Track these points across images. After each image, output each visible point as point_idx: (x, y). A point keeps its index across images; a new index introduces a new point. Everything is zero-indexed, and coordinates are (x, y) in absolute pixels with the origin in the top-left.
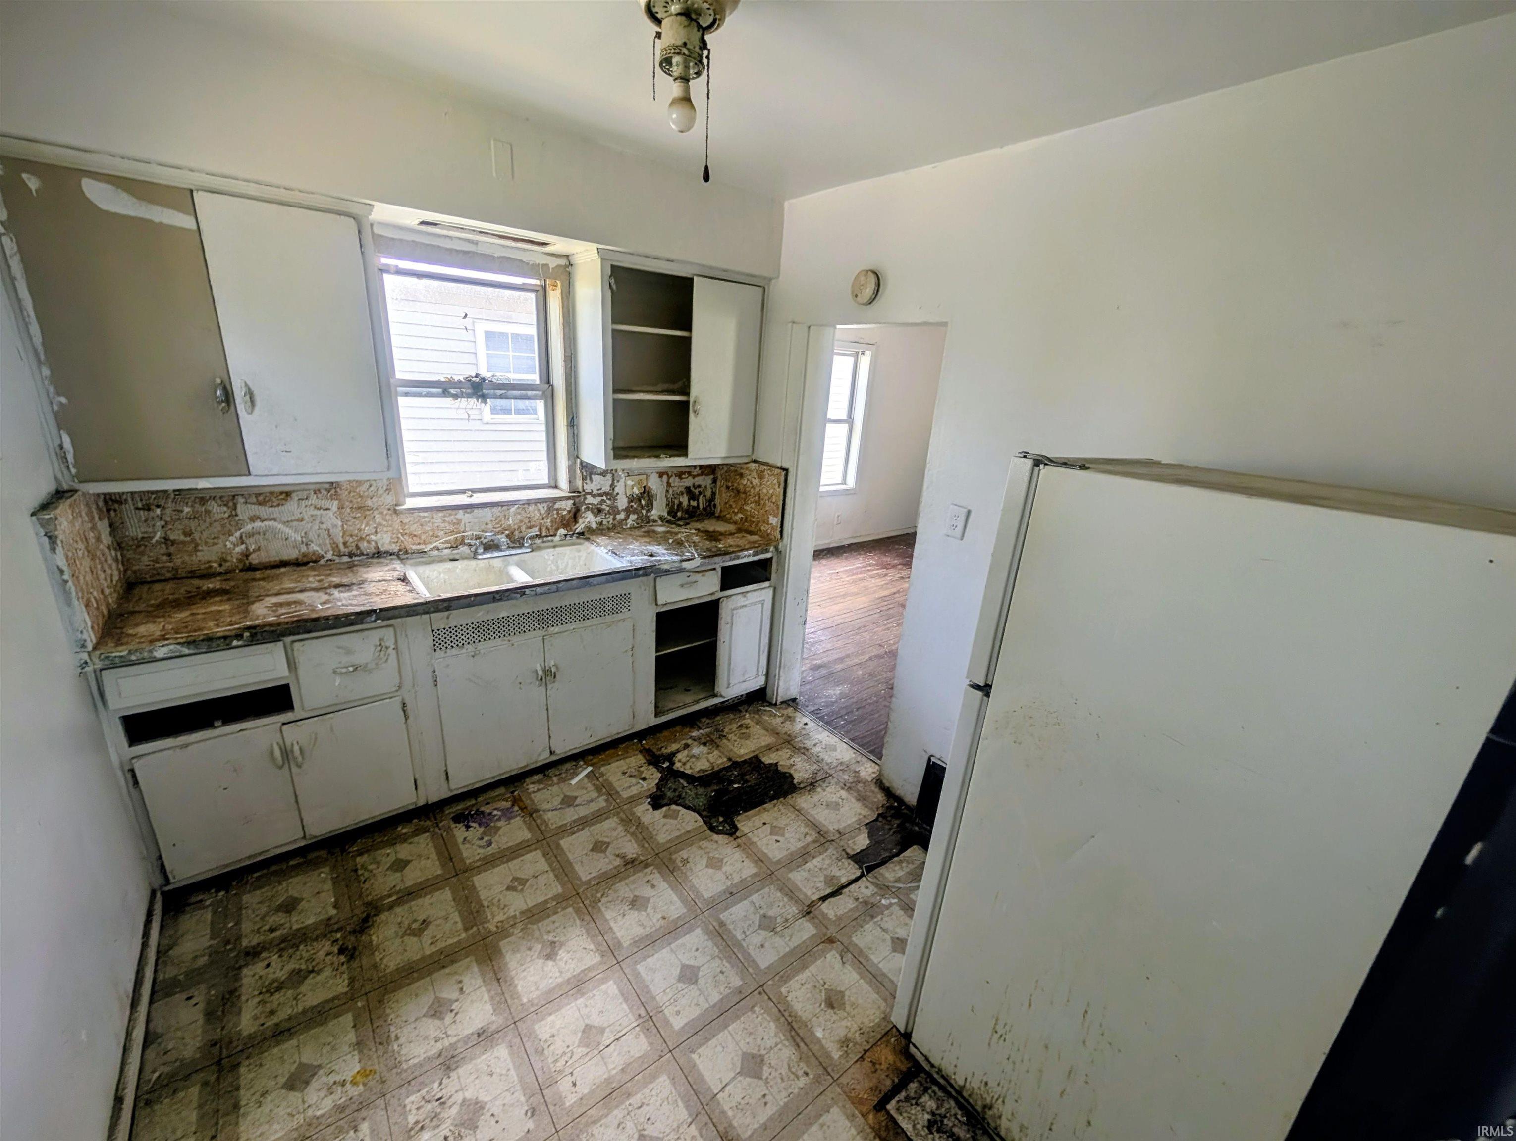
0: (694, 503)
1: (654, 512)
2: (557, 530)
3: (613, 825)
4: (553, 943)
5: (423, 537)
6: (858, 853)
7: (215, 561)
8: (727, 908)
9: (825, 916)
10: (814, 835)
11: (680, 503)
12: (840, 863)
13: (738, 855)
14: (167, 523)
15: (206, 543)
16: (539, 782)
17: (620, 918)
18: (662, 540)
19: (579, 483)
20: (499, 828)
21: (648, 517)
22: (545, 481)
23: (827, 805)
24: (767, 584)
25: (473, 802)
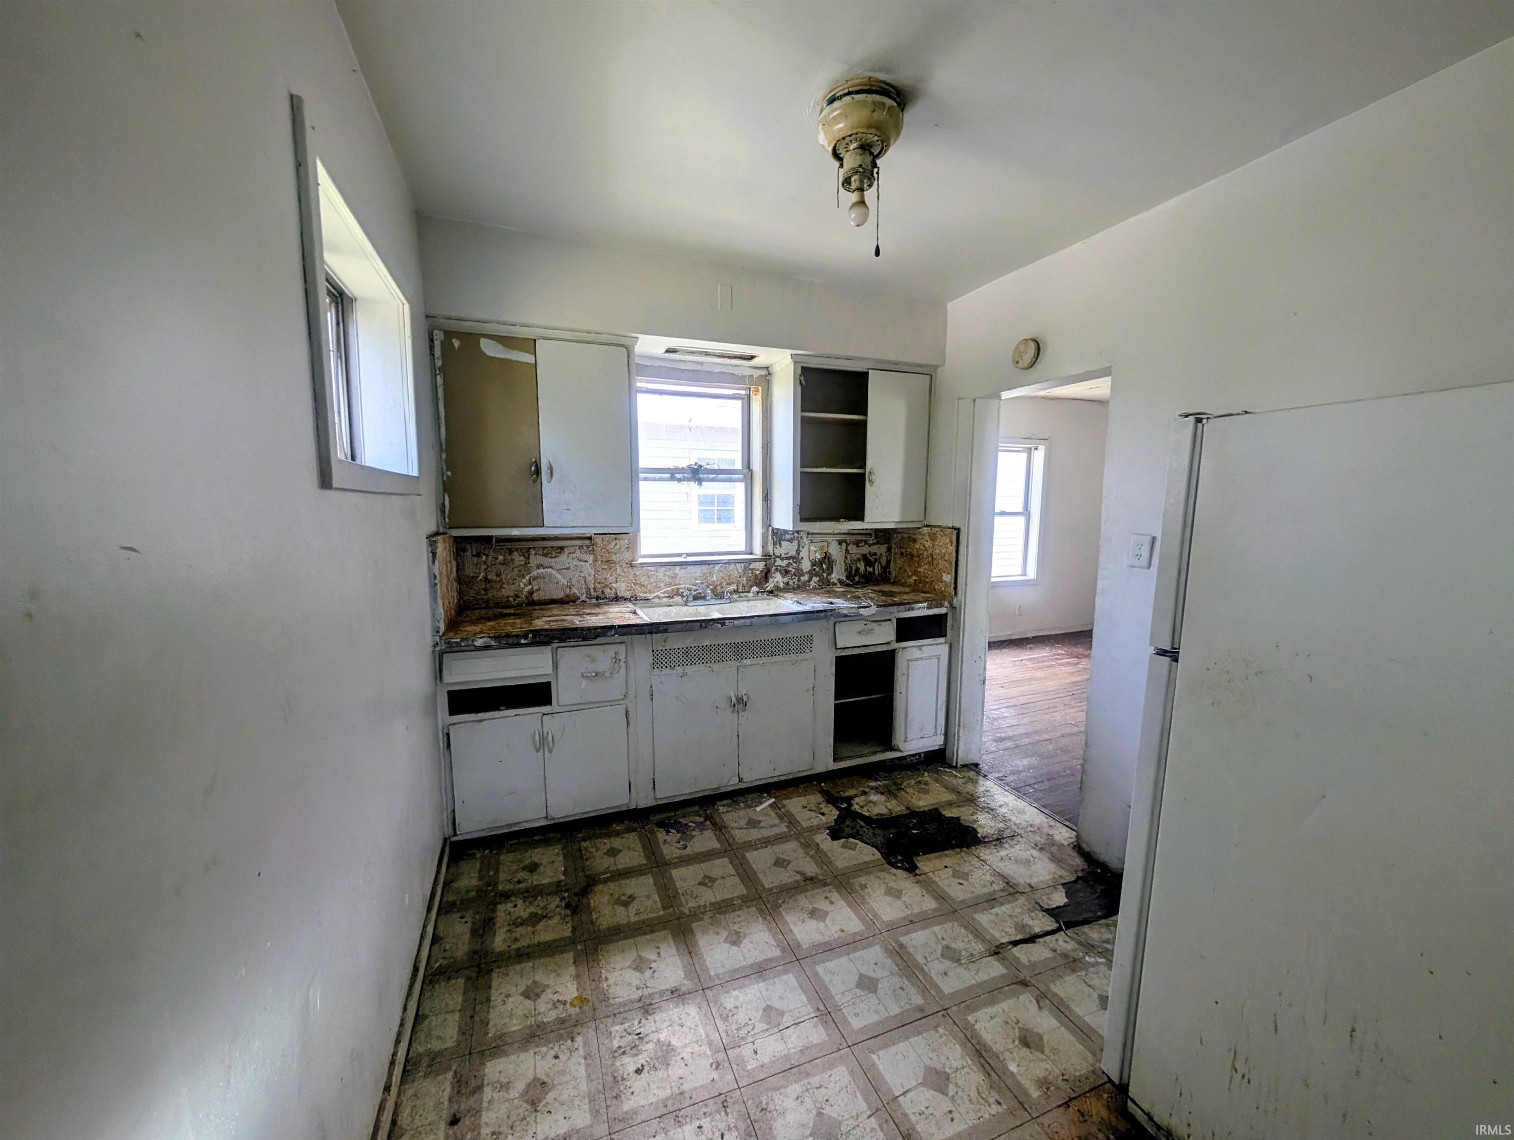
0: (870, 569)
1: (833, 576)
2: (751, 587)
3: (794, 847)
4: (737, 933)
5: (649, 587)
6: (1053, 909)
7: (512, 597)
8: (907, 933)
9: (1017, 959)
10: (1002, 885)
11: (857, 569)
12: (1033, 914)
13: (917, 890)
14: (488, 566)
15: (508, 583)
16: (728, 805)
17: (800, 923)
18: (843, 595)
19: (770, 548)
20: (693, 837)
21: (828, 581)
22: (743, 548)
23: (1016, 860)
24: (942, 640)
25: (673, 814)
